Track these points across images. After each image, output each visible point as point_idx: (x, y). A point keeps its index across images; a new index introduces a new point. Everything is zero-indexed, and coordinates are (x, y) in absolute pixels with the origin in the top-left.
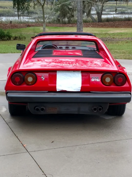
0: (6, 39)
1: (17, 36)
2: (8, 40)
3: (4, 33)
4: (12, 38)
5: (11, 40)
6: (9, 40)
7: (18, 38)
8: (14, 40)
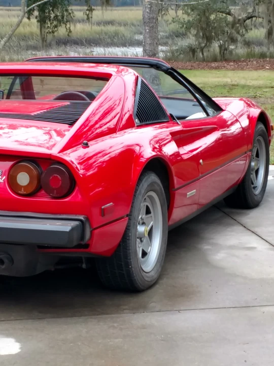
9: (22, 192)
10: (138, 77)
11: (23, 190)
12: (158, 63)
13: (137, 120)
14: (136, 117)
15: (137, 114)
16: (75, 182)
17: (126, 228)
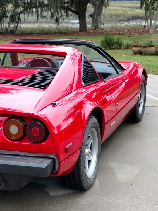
0: (115, 47)
1: (129, 43)
2: (117, 48)
3: (113, 40)
4: (122, 46)
5: (121, 49)
6: (119, 48)
7: (131, 46)
8: (125, 48)
9: (13, 138)
10: (81, 54)
11: (13, 137)
12: (90, 44)
13: (83, 83)
14: (83, 81)
15: (83, 79)
16: (49, 132)
17: (79, 156)
